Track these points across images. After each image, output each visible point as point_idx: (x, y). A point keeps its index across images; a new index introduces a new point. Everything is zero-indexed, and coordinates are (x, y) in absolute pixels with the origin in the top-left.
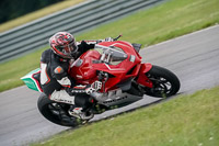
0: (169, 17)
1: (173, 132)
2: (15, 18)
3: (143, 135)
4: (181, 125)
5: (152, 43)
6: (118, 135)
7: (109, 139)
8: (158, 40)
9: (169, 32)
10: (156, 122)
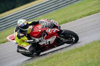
0: (88, 5)
1: (90, 58)
2: (18, 7)
3: (77, 59)
4: (94, 54)
5: (81, 18)
6: (65, 59)
7: (61, 61)
8: (84, 16)
9: (88, 12)
10: (82, 53)
